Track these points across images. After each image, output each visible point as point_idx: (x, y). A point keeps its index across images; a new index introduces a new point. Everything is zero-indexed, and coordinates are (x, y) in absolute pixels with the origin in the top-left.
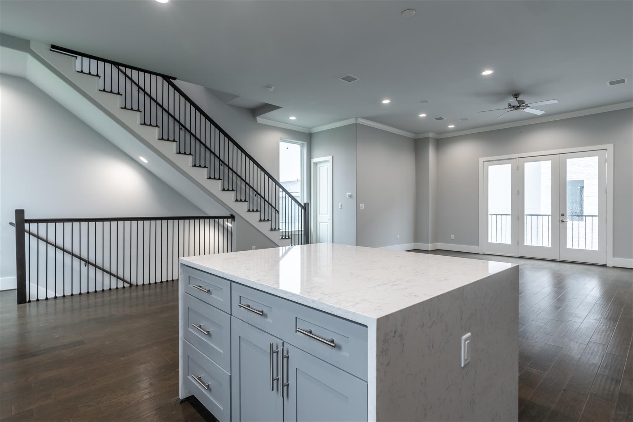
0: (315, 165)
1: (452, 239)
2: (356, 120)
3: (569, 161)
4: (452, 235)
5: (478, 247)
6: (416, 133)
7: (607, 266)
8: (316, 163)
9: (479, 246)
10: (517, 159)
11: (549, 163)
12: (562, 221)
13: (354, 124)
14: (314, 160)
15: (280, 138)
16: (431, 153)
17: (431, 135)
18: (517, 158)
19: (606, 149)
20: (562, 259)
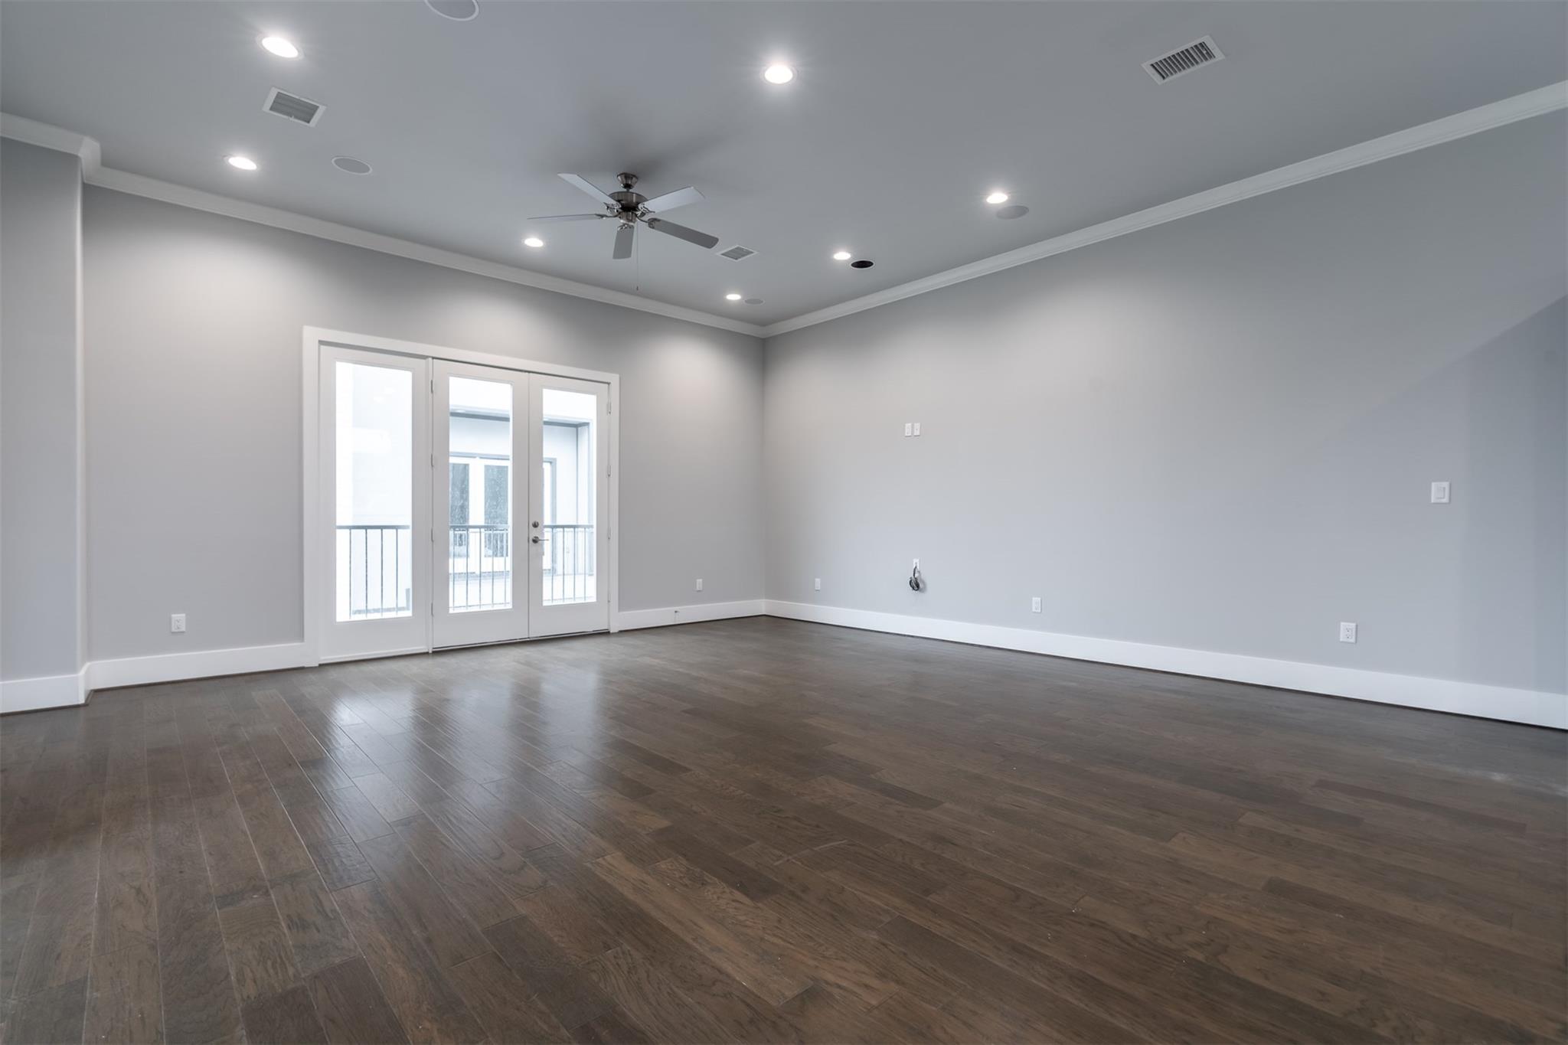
3: (548, 395)
5: (298, 645)
7: (611, 632)
9: (303, 641)
10: (430, 359)
11: (507, 390)
12: (535, 541)
19: (609, 384)
20: (535, 634)
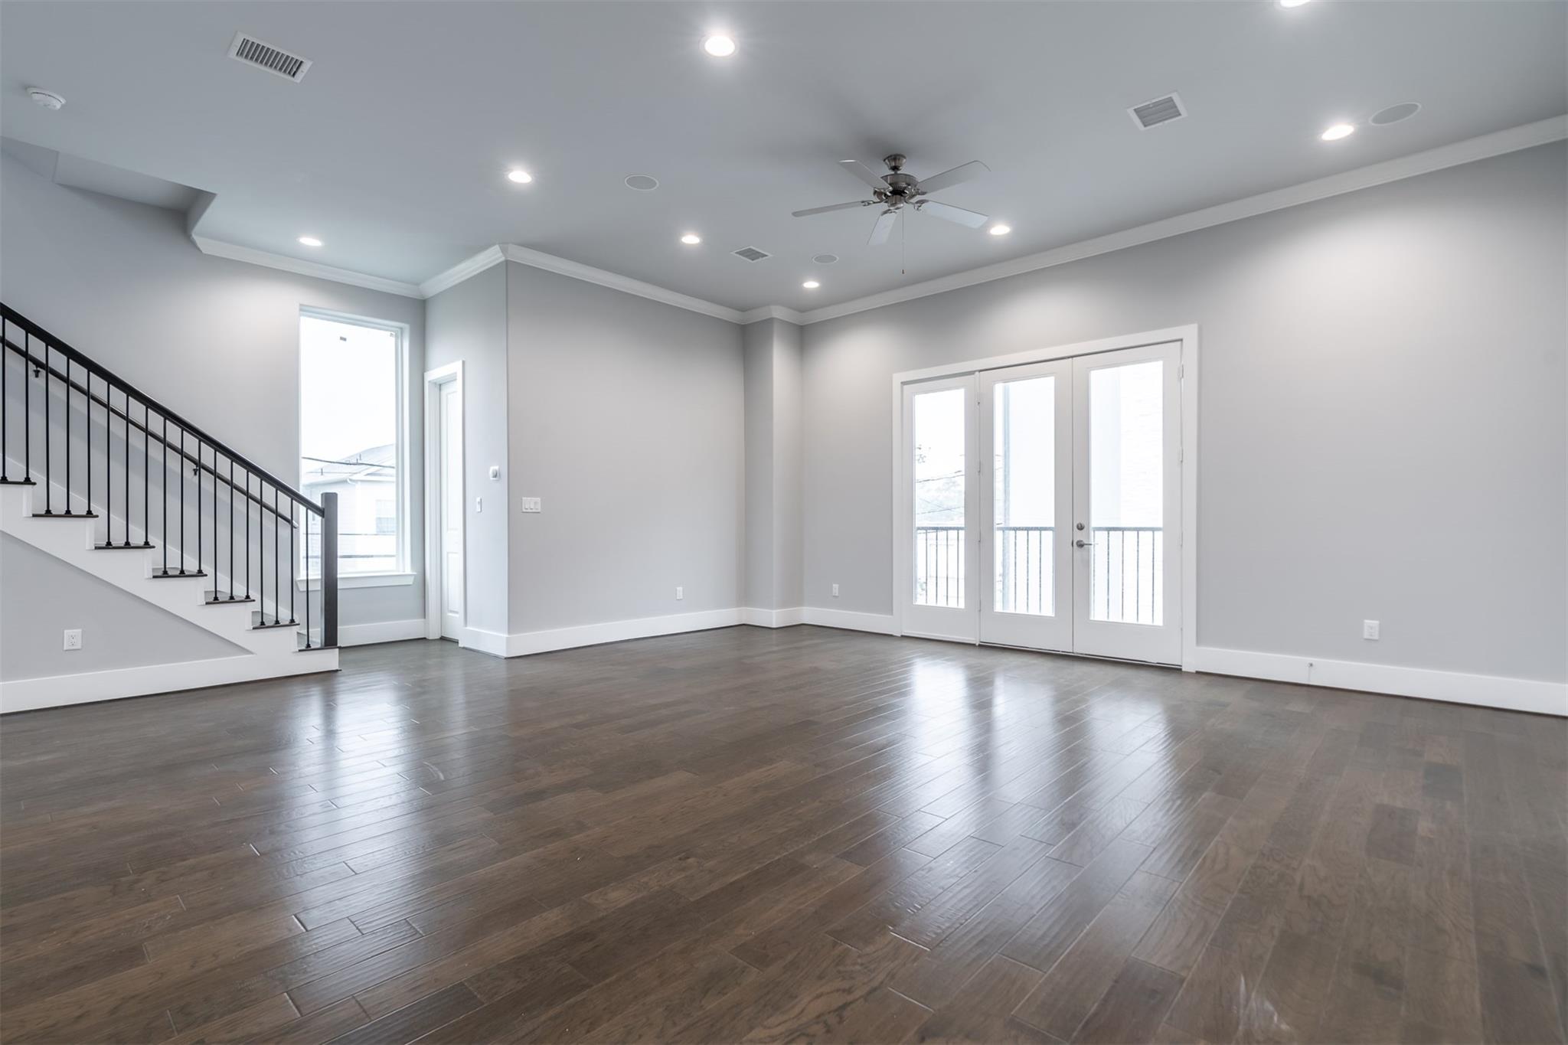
0: (437, 390)
1: (834, 596)
2: (504, 251)
3: (1096, 376)
4: (834, 585)
5: (889, 616)
6: (743, 309)
7: (1183, 670)
8: (440, 385)
9: (892, 614)
10: (977, 373)
11: (1049, 382)
12: (1081, 545)
13: (501, 263)
14: (432, 375)
15: (301, 305)
16: (780, 361)
17: (778, 312)
18: (975, 371)
19: (1181, 340)
20: (1080, 649)
